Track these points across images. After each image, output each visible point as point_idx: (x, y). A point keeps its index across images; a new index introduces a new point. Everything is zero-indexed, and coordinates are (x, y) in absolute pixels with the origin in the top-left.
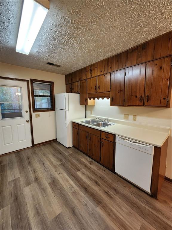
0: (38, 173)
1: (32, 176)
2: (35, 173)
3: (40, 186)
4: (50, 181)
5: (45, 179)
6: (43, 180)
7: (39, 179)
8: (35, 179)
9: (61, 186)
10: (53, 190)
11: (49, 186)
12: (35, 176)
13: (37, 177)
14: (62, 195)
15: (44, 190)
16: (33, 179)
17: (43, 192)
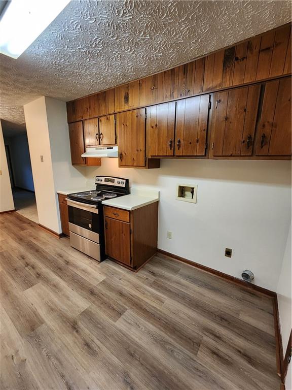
0: (75, 343)
1: (87, 331)
2: (84, 340)
3: (61, 313)
4: (41, 329)
5: (53, 331)
6: (58, 328)
7: (69, 327)
8: (76, 326)
9: (17, 323)
10: (34, 312)
11: (43, 317)
12: (82, 333)
13: (75, 332)
14: (18, 308)
15: (52, 309)
16: (81, 324)
17: (53, 307)
